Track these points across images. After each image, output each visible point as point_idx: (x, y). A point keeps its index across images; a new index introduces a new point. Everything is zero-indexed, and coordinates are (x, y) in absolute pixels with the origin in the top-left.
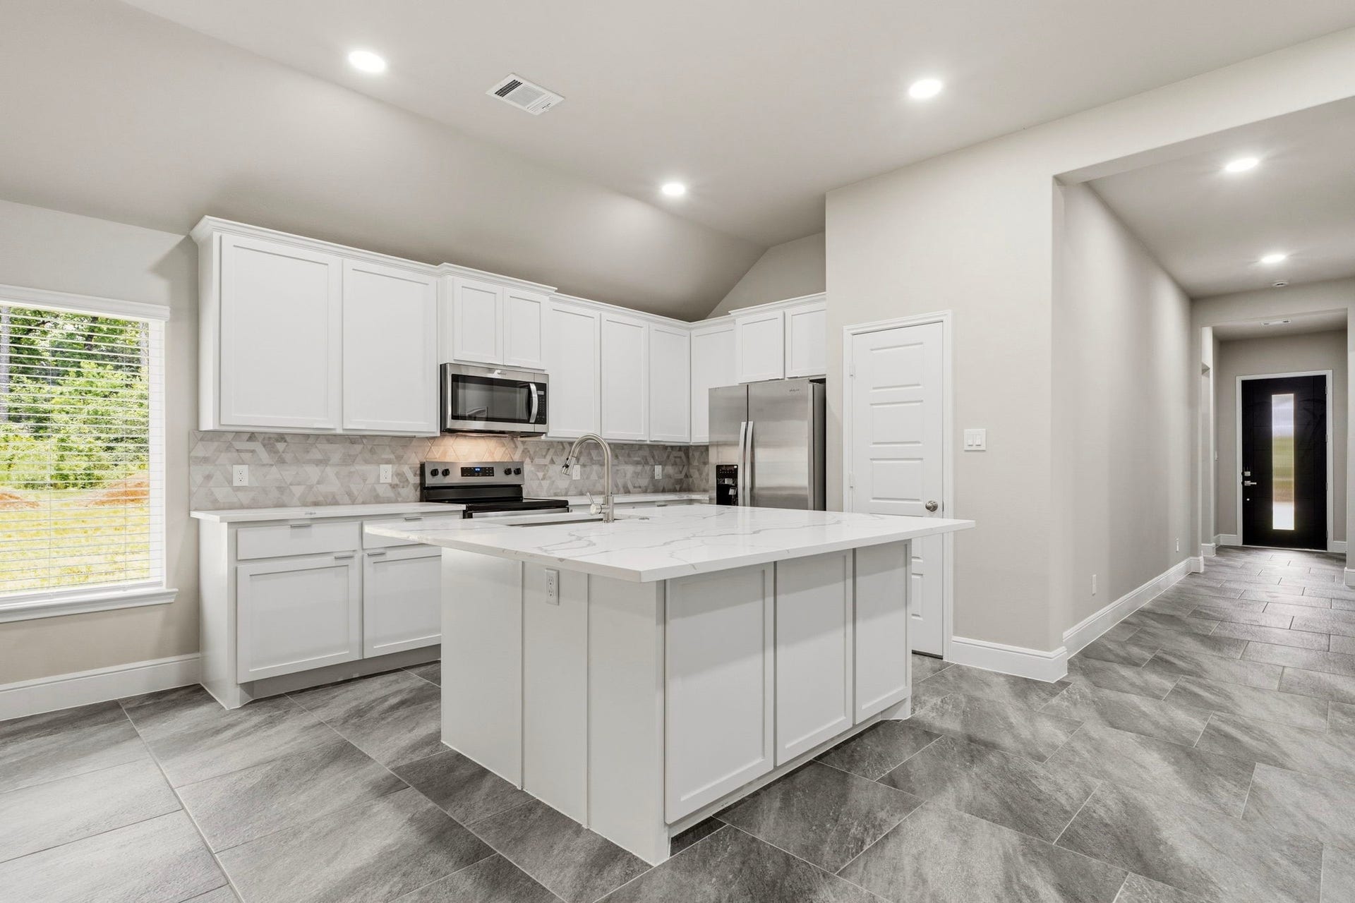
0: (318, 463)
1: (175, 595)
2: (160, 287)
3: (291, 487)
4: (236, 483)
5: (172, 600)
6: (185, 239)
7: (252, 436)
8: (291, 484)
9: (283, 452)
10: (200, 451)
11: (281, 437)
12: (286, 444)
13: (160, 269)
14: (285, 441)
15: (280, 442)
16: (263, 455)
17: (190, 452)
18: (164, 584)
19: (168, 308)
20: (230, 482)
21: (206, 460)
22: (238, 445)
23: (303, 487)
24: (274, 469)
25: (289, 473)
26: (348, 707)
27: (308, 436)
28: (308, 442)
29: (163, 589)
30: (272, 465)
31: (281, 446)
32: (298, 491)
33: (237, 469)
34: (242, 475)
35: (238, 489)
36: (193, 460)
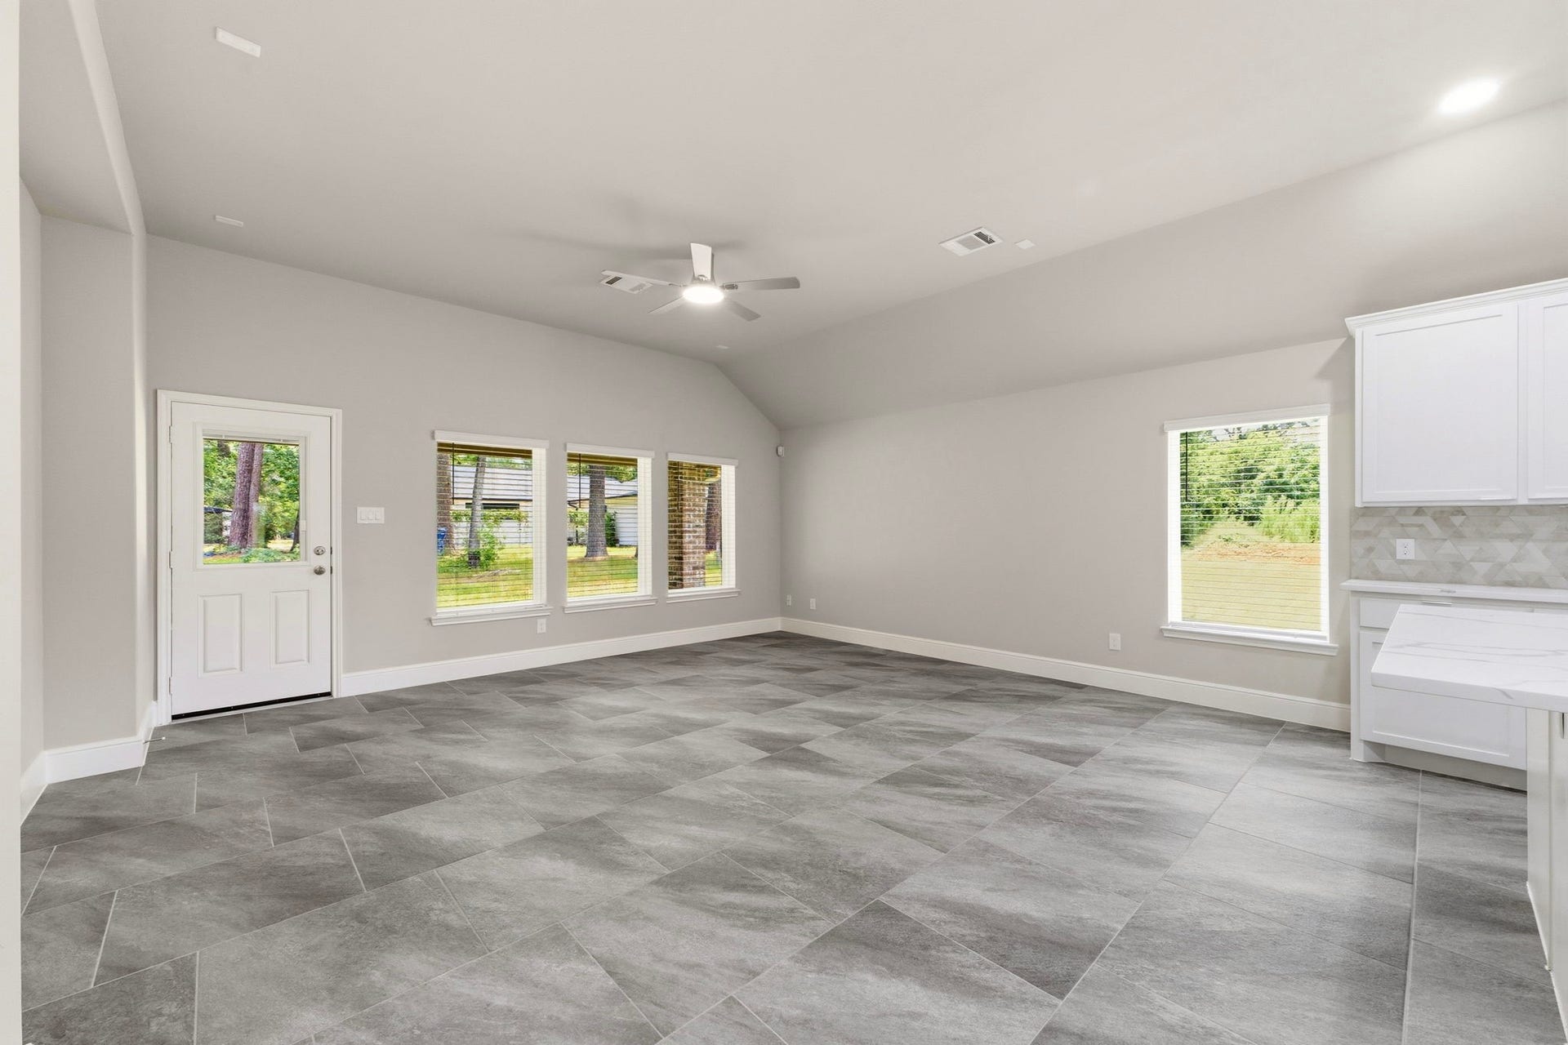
0: (1512, 538)
1: (1337, 650)
2: (1324, 388)
3: (1471, 563)
4: (1400, 556)
5: (1334, 654)
6: (1346, 342)
7: (1419, 511)
8: (1472, 560)
9: (1461, 526)
10: (1362, 525)
11: (1459, 511)
12: (1465, 517)
13: (1322, 374)
14: (1464, 514)
15: (1455, 515)
16: (1434, 529)
17: (1351, 527)
18: (1328, 638)
19: (1329, 405)
20: (1393, 554)
21: (1367, 534)
22: (1402, 520)
23: (1490, 564)
24: (1448, 544)
25: (1467, 550)
26: (1467, 807)
27: (1497, 508)
28: (1497, 514)
29: (1327, 643)
30: (1446, 540)
31: (1457, 520)
32: (1482, 568)
33: (1400, 543)
34: (1407, 548)
35: (1403, 562)
36: (1355, 535)
